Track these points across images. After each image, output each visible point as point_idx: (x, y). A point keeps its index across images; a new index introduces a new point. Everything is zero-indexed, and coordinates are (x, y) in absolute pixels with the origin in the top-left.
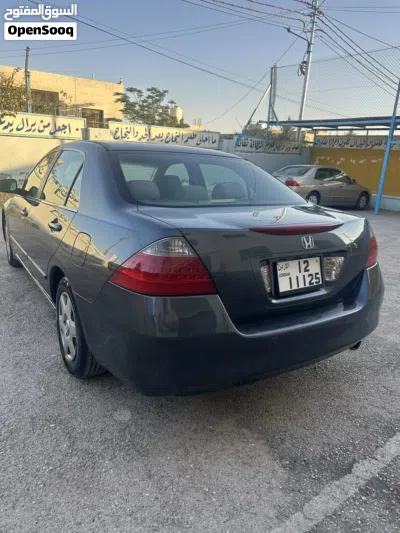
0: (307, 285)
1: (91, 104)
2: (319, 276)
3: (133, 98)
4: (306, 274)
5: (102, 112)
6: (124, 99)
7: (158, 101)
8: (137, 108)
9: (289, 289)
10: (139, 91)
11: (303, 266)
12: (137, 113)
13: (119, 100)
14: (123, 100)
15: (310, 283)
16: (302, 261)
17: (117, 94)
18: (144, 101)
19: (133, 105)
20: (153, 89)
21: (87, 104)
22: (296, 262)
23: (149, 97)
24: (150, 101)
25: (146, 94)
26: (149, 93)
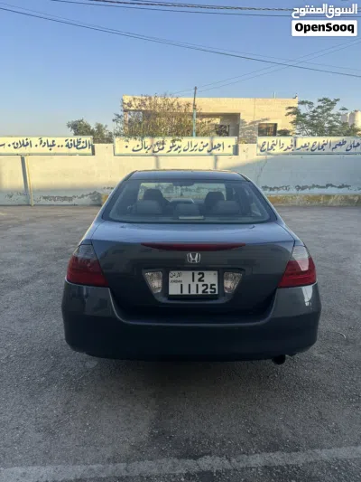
0: (200, 292)
1: (267, 119)
2: (216, 287)
3: (304, 110)
4: (200, 284)
5: (276, 125)
6: (296, 112)
7: (329, 109)
8: (308, 118)
9: (179, 293)
10: (311, 103)
11: (197, 277)
12: (306, 122)
13: (289, 113)
14: (294, 113)
15: (203, 291)
16: (196, 273)
17: (290, 108)
18: (314, 112)
19: (305, 115)
20: (324, 99)
21: (264, 120)
22: (191, 273)
23: (319, 107)
24: (320, 110)
25: (316, 104)
26: (320, 104)
